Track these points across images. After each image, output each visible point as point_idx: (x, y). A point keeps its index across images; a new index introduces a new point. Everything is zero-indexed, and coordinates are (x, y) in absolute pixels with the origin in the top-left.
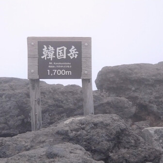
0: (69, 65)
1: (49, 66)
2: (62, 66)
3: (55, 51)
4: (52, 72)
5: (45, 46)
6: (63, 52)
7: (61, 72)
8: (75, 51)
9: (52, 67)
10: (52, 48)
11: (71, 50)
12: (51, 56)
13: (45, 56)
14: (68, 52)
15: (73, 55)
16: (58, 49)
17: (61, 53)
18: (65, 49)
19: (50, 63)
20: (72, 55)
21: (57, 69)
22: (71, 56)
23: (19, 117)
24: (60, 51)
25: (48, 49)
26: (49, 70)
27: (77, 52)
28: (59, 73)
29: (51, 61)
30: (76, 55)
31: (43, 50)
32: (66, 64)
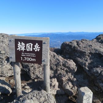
0: (34, 55)
1: (22, 55)
2: (30, 56)
3: (26, 46)
4: (23, 58)
5: (19, 42)
6: (30, 47)
7: (29, 59)
8: (38, 47)
9: (23, 55)
10: (24, 44)
11: (35, 46)
12: (23, 49)
13: (19, 48)
14: (33, 47)
15: (37, 49)
16: (27, 44)
18: (32, 45)
20: (36, 49)
21: (27, 57)
22: (35, 50)
24: (28, 46)
25: (21, 44)
26: (22, 58)
27: (40, 48)
28: (28, 60)
29: (23, 52)
30: (39, 50)
31: (18, 44)
32: (32, 54)
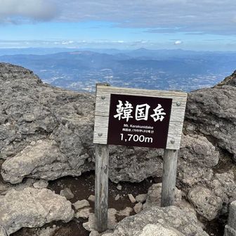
0: (151, 130)
1: (124, 129)
2: (141, 131)
3: (134, 110)
4: (126, 136)
5: (120, 102)
6: (144, 111)
7: (139, 138)
8: (162, 112)
9: (127, 130)
10: (130, 105)
11: (155, 110)
12: (127, 116)
13: (119, 115)
14: (151, 112)
15: (158, 117)
16: (138, 106)
17: (142, 112)
18: (148, 107)
19: (125, 125)
20: (156, 117)
21: (134, 133)
22: (154, 118)
23: (83, 156)
24: (140, 110)
25: (124, 106)
26: (122, 135)
27: (165, 114)
28: (136, 139)
29: (126, 123)
30: (162, 117)
31: (118, 106)
32: (146, 127)
